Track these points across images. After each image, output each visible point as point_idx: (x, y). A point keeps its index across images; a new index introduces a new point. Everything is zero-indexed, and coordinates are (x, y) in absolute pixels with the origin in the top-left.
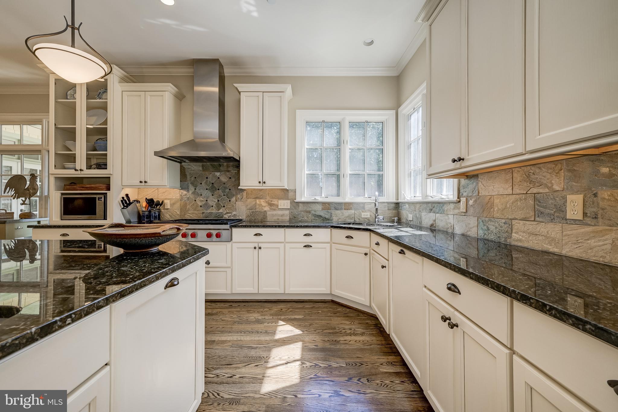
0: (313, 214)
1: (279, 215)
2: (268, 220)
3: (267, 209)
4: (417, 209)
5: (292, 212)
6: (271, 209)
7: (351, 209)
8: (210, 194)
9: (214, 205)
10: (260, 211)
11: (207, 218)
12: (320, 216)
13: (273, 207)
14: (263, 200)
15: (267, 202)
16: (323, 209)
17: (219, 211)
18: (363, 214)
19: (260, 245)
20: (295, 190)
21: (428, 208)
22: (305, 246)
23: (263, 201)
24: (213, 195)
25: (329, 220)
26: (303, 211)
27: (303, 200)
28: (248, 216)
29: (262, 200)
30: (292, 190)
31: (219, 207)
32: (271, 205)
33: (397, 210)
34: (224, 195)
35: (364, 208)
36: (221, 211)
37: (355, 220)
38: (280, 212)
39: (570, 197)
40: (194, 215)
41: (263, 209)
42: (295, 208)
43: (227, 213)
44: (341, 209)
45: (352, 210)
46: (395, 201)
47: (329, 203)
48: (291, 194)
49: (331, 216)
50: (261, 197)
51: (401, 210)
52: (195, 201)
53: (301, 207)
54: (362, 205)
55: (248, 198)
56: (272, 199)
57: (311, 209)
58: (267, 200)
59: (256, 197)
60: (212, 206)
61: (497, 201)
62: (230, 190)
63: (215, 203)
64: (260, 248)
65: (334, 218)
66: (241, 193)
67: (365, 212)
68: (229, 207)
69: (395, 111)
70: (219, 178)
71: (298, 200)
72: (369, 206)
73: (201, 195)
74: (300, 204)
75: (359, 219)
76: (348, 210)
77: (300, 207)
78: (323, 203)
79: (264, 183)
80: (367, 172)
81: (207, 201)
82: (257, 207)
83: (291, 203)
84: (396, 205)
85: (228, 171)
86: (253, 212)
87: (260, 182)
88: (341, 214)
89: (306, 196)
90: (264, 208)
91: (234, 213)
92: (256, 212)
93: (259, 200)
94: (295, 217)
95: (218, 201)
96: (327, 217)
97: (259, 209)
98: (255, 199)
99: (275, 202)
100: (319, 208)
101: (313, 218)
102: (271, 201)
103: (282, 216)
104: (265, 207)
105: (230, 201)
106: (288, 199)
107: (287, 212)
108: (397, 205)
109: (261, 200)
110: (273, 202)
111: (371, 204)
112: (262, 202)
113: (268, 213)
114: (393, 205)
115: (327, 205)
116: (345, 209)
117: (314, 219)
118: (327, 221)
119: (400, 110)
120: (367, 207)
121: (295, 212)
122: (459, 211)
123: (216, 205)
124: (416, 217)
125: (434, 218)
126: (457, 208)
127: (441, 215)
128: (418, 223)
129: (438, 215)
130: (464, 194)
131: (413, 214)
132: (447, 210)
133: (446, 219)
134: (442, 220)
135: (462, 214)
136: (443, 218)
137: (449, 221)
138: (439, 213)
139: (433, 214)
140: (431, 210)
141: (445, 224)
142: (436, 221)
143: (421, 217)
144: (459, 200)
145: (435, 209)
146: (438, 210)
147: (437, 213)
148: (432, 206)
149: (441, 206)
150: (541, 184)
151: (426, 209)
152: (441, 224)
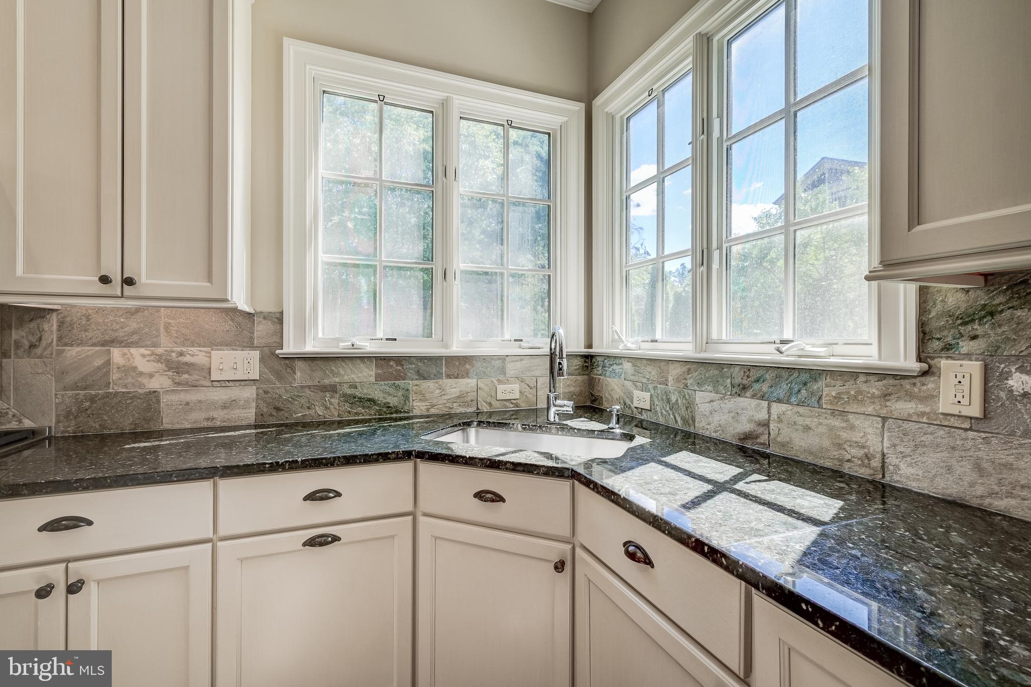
0: (344, 395)
1: (212, 405)
2: (167, 424)
3: (160, 382)
4: (670, 378)
5: (266, 392)
6: (179, 384)
7: (466, 375)
10: (129, 393)
12: (369, 400)
13: (186, 376)
14: (143, 351)
15: (159, 359)
16: (378, 378)
18: (501, 388)
19: (78, 569)
20: (278, 315)
21: (729, 381)
22: (312, 543)
23: (143, 356)
25: (401, 412)
26: (309, 387)
27: (310, 347)
28: (68, 414)
29: (136, 351)
30: (266, 316)
32: (177, 368)
33: (587, 375)
35: (503, 371)
37: (478, 409)
38: (219, 395)
41: (141, 385)
42: (280, 378)
44: (438, 376)
45: (470, 378)
46: (582, 349)
47: (400, 360)
48: (261, 329)
49: (406, 398)
50: (135, 338)
51: (601, 375)
53: (301, 375)
54: (498, 363)
55: (66, 345)
56: (184, 345)
57: (337, 380)
58: (160, 351)
59: (107, 338)
64: (73, 588)
65: (415, 404)
66: (34, 324)
67: (507, 382)
69: (583, 105)
71: (290, 347)
72: (518, 365)
74: (299, 364)
75: (490, 404)
76: (457, 378)
77: (298, 374)
78: (382, 360)
79: (129, 281)
80: (510, 267)
82: (115, 376)
83: (262, 360)
84: (585, 362)
86: (92, 399)
87: (105, 280)
88: (438, 391)
89: (320, 335)
90: (145, 381)
92: (108, 395)
93: (126, 350)
94: (278, 409)
96: (393, 401)
97: (126, 386)
98: (103, 345)
99: (196, 355)
100: (366, 375)
101: (347, 407)
102: (181, 354)
103: (224, 407)
104: (151, 376)
106: (252, 347)
107: (250, 393)
108: (590, 363)
109: (133, 350)
110: (187, 359)
111: (521, 360)
112: (140, 358)
113: (164, 399)
114: (578, 362)
115: (391, 363)
116: (449, 376)
117: (349, 412)
118: (394, 415)
119: (598, 102)
120: (512, 368)
121: (280, 389)
122: (927, 410)
124: (669, 401)
125: (762, 415)
126: (911, 396)
127: (801, 410)
128: (679, 419)
129: (783, 407)
130: (965, 346)
131: (652, 392)
132: (838, 397)
133: (831, 429)
134: (807, 428)
135: (946, 422)
136: (812, 422)
137: (857, 437)
138: (788, 402)
139: (754, 402)
140: (744, 388)
141: (826, 443)
142: (772, 426)
143: (690, 406)
144: (925, 366)
145: (765, 387)
146: (781, 391)
147: (779, 401)
148: (748, 377)
149: (800, 380)
151: (715, 383)
152: (798, 440)
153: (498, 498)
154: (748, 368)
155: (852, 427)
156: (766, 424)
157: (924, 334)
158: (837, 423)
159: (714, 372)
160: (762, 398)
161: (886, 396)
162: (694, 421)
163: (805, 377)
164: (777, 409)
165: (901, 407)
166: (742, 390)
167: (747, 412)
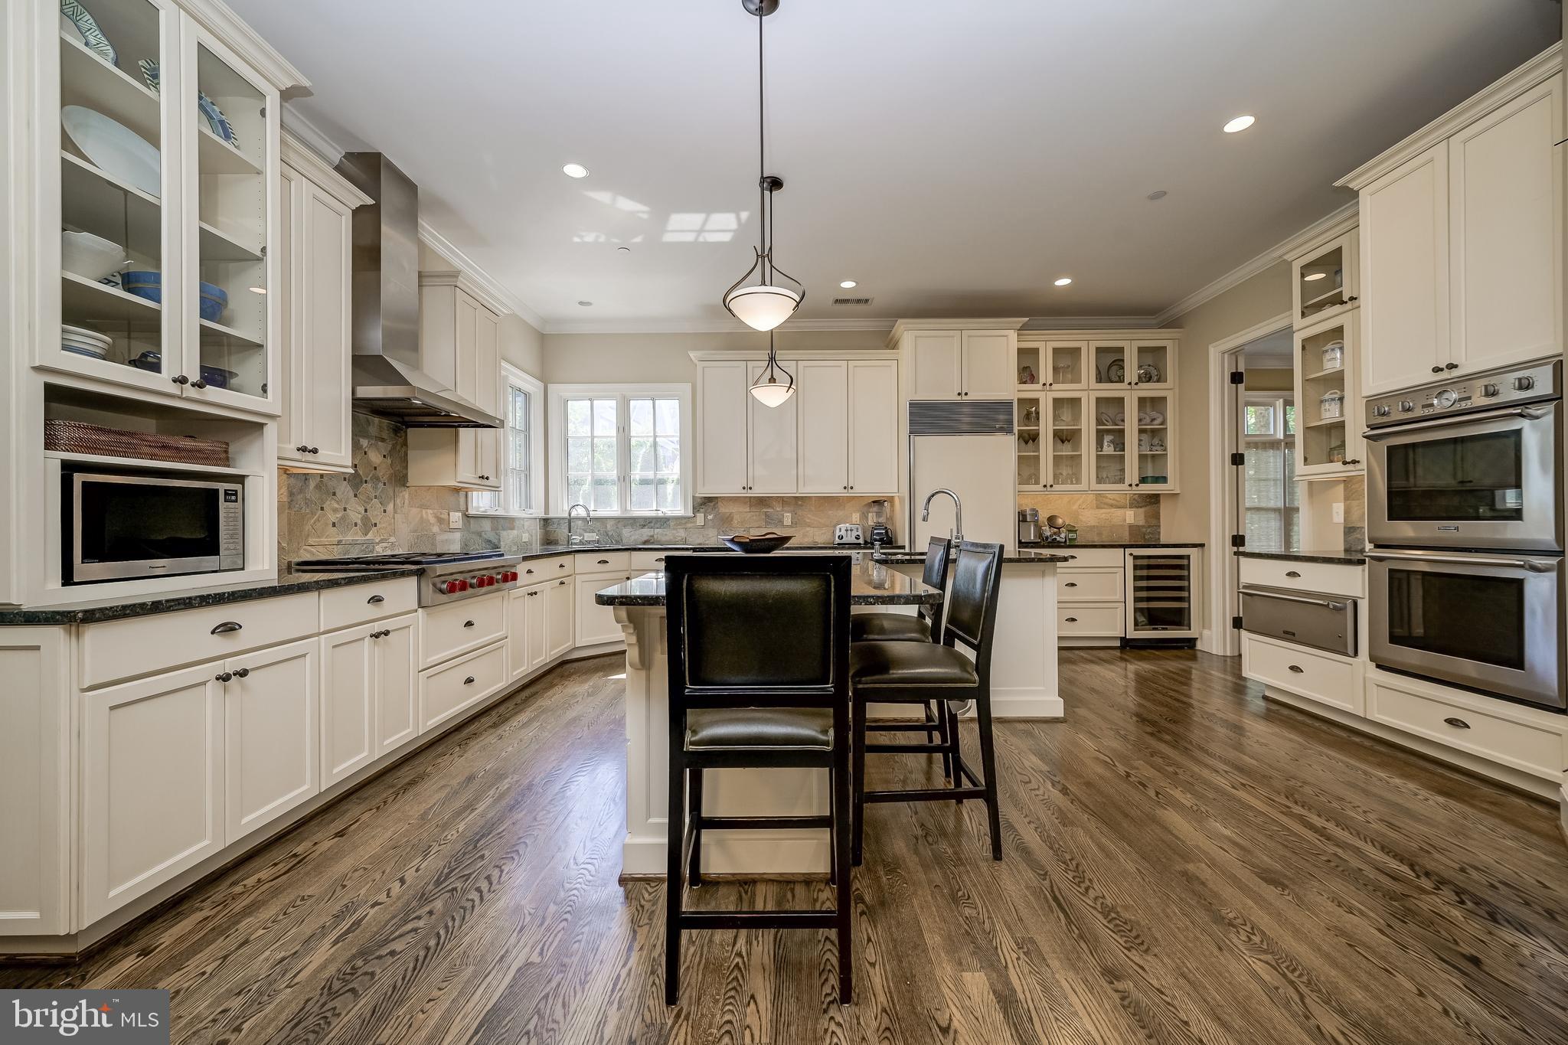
0: (483, 538)
1: (450, 541)
3: (435, 529)
4: (608, 525)
5: (463, 536)
6: (441, 530)
7: (514, 528)
8: (352, 494)
9: (359, 522)
10: (427, 535)
11: (345, 554)
12: (490, 541)
13: (442, 525)
15: (435, 515)
16: (492, 529)
17: (367, 537)
18: (523, 536)
21: (638, 524)
24: (356, 496)
26: (474, 533)
27: (473, 512)
28: (411, 545)
29: (430, 511)
31: (368, 525)
32: (440, 520)
33: (545, 529)
34: (376, 497)
35: (523, 526)
36: (370, 536)
38: (451, 536)
39: (786, 514)
40: (321, 549)
41: (430, 531)
42: (466, 528)
43: (382, 541)
44: (507, 528)
45: (515, 530)
46: (542, 515)
47: (497, 519)
48: (461, 501)
50: (428, 504)
51: (556, 529)
52: (322, 509)
54: (522, 522)
55: (411, 507)
56: (442, 509)
57: (481, 530)
58: (435, 511)
59: (421, 503)
60: (356, 525)
61: (735, 517)
62: (385, 484)
63: (360, 516)
65: (502, 544)
66: (401, 495)
67: (525, 532)
68: (384, 525)
69: (543, 384)
70: (365, 453)
71: (470, 512)
73: (334, 494)
74: (471, 520)
76: (512, 530)
78: (492, 519)
81: (345, 509)
82: (424, 525)
83: (462, 518)
84: (544, 522)
85: (383, 440)
86: (418, 538)
88: (507, 536)
90: (432, 528)
91: (392, 539)
92: (422, 535)
93: (426, 510)
94: (466, 545)
95: (366, 511)
97: (426, 531)
98: (420, 508)
99: (445, 515)
100: (488, 526)
101: (484, 544)
104: (433, 525)
105: (385, 511)
106: (459, 510)
107: (459, 536)
108: (546, 521)
109: (428, 511)
110: (442, 516)
111: (529, 520)
112: (430, 515)
113: (438, 538)
114: (542, 522)
115: (495, 521)
119: (550, 386)
120: (526, 525)
121: (467, 534)
123: (362, 519)
124: (608, 535)
125: (652, 534)
126: (691, 523)
127: (664, 530)
128: (613, 541)
129: (659, 530)
130: (700, 510)
132: (675, 524)
133: (673, 534)
134: (666, 535)
135: (698, 527)
136: (668, 533)
137: (680, 534)
138: (660, 528)
139: (648, 530)
141: (672, 538)
142: (655, 536)
143: (619, 535)
144: (694, 515)
145: (652, 524)
146: (658, 525)
147: (657, 528)
148: (646, 522)
149: (663, 521)
150: (769, 506)
151: (632, 525)
152: (664, 539)
153: (606, 562)
154: (645, 519)
155: (679, 532)
156: (653, 536)
157: (694, 507)
158: (675, 532)
159: (632, 521)
160: (652, 528)
161: (686, 523)
162: (622, 540)
163: (665, 520)
164: (657, 531)
165: (689, 525)
166: (644, 526)
167: (646, 533)
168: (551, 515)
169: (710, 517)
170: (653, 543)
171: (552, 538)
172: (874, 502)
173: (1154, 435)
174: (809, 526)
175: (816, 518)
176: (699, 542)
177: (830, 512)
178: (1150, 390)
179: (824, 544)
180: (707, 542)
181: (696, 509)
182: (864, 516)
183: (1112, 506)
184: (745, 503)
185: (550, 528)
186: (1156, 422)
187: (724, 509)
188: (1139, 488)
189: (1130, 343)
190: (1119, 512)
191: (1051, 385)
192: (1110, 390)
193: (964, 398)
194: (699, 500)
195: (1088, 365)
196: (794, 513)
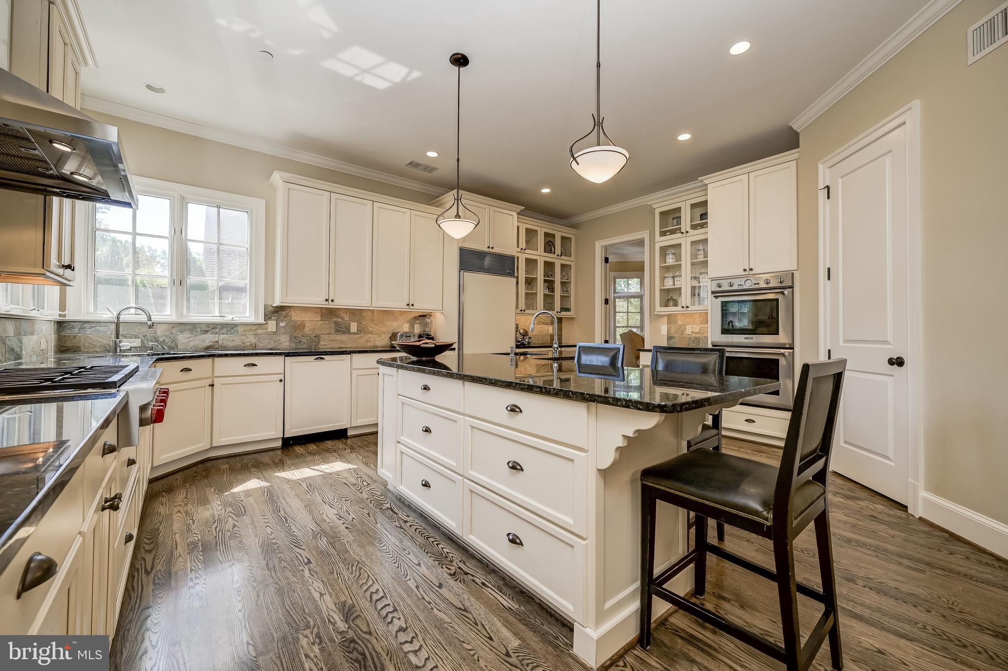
21: (199, 329)
39: (352, 324)
46: (57, 317)
61: (307, 324)
108: (60, 325)
122: (265, 332)
124: (158, 340)
125: (217, 339)
126: (262, 329)
127: (231, 335)
128: (166, 348)
129: (224, 336)
130: (273, 318)
131: (143, 338)
132: (244, 331)
133: (241, 339)
134: (234, 340)
135: (269, 334)
136: (235, 338)
137: (248, 340)
138: (227, 334)
139: (212, 335)
140: (207, 331)
141: (240, 343)
142: (220, 342)
143: (174, 340)
144: (265, 322)
145: (217, 330)
146: (224, 331)
147: (223, 334)
148: (209, 327)
149: (231, 327)
150: (338, 317)
151: (191, 331)
152: (230, 344)
154: (208, 325)
155: (248, 338)
156: (217, 342)
157: (265, 315)
158: (243, 337)
159: (190, 327)
160: (216, 334)
161: (257, 329)
162: (177, 346)
163: (233, 326)
164: (222, 336)
165: (260, 331)
166: (206, 332)
167: (209, 339)
168: (70, 316)
169: (282, 324)
170: (217, 349)
171: (69, 344)
172: (420, 316)
173: (565, 284)
174: (371, 333)
175: (377, 328)
176: (270, 346)
177: (387, 323)
178: (565, 260)
179: (383, 347)
180: (278, 347)
181: (267, 317)
182: (412, 326)
183: (543, 323)
184: (317, 313)
185: (67, 332)
186: (565, 278)
187: (296, 317)
188: (561, 314)
189: (559, 232)
190: (545, 327)
191: (525, 249)
192: (550, 257)
193: (491, 250)
194: (271, 309)
195: (541, 241)
196: (359, 323)
